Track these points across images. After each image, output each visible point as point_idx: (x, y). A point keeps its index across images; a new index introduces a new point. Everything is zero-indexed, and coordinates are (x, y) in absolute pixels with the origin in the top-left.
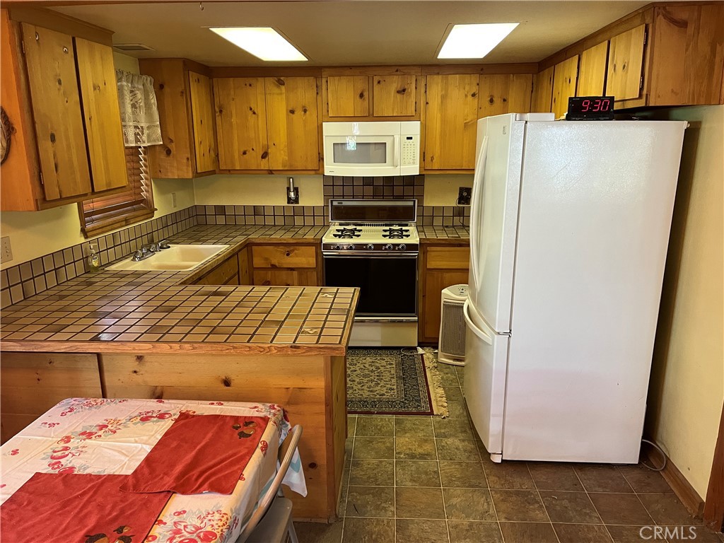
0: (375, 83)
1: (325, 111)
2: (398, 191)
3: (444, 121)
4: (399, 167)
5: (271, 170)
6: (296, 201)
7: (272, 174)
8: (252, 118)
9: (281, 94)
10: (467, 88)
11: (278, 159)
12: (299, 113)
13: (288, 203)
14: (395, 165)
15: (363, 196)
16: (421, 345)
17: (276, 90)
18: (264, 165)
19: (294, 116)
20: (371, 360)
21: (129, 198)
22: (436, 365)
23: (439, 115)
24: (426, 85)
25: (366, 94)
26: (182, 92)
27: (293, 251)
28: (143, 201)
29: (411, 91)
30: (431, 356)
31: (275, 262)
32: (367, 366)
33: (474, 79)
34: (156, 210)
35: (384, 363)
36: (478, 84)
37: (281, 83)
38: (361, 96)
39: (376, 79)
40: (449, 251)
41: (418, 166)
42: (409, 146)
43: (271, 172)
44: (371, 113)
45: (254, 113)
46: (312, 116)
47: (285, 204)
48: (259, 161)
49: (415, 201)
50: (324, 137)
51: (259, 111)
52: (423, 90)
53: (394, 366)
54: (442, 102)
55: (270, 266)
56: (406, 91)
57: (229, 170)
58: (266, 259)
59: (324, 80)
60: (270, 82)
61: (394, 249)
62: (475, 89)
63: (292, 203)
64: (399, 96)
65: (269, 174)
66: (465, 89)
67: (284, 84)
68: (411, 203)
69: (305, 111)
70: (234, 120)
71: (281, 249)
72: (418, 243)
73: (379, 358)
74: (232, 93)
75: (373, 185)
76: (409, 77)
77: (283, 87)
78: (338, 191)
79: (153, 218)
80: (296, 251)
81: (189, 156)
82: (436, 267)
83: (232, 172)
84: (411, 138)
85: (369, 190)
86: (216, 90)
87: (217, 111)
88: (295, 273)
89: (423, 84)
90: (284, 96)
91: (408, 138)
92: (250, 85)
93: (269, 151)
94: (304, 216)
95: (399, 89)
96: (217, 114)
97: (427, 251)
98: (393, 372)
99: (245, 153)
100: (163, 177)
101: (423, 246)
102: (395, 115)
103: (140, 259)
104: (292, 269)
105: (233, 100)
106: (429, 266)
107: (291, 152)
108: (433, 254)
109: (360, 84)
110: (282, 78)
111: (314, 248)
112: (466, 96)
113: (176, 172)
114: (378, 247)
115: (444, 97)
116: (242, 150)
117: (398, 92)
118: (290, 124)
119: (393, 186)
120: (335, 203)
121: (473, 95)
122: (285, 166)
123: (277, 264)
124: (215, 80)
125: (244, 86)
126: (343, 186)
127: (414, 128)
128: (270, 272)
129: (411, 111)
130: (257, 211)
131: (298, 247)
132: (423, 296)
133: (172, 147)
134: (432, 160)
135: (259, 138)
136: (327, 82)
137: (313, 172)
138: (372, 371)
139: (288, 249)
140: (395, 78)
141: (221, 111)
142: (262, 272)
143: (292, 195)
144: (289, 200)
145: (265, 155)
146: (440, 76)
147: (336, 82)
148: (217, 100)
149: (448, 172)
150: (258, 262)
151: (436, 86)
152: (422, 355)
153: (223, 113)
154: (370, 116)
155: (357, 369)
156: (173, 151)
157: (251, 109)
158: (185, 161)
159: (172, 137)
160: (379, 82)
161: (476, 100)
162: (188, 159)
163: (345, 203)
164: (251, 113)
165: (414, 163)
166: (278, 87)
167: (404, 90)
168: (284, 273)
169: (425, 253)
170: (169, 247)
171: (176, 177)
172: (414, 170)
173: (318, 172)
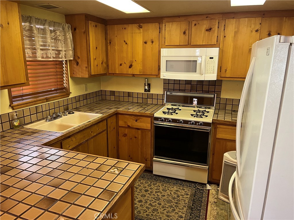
0: (193, 25)
1: (163, 42)
2: (205, 88)
3: (235, 48)
4: (204, 75)
5: (133, 75)
6: (149, 91)
7: (134, 76)
8: (125, 46)
9: (140, 33)
10: (253, 26)
11: (137, 69)
12: (149, 43)
13: (145, 92)
14: (201, 74)
15: (185, 90)
16: (210, 183)
17: (137, 31)
18: (130, 71)
19: (146, 45)
20: (176, 189)
21: (53, 87)
22: (216, 200)
23: (232, 44)
24: (225, 25)
25: (187, 32)
26: (84, 32)
27: (139, 119)
28: (64, 88)
29: (215, 30)
30: (214, 193)
31: (130, 124)
32: (172, 193)
33: (258, 20)
34: (71, 93)
35: (183, 192)
36: (260, 24)
37: (140, 27)
38: (184, 33)
39: (194, 23)
40: (231, 129)
41: (216, 75)
42: (211, 63)
43: (134, 75)
44: (189, 43)
45: (126, 44)
46: (156, 44)
47: (143, 92)
48: (128, 70)
49: (215, 95)
50: (161, 57)
51: (129, 42)
52: (223, 29)
53: (189, 196)
54: (235, 36)
55: (127, 126)
56: (212, 29)
57: (113, 74)
58: (125, 122)
59: (164, 25)
60: (135, 27)
61: (196, 124)
62: (258, 27)
63: (147, 92)
64: (207, 33)
65: (133, 76)
66: (251, 27)
67: (142, 28)
68: (213, 96)
69: (152, 42)
70: (116, 47)
71: (132, 117)
72: (211, 122)
73: (181, 188)
74: (116, 33)
75: (191, 84)
76: (214, 20)
77: (141, 29)
78: (171, 87)
79: (69, 97)
80: (140, 120)
81: (87, 66)
82: (222, 138)
83: (114, 74)
84: (212, 58)
85: (188, 87)
86: (108, 32)
87: (108, 42)
88: (140, 131)
89: (223, 25)
90: (142, 34)
91: (210, 58)
92: (125, 29)
93: (133, 64)
94: (152, 99)
95: (207, 28)
96: (108, 44)
97: (217, 127)
98: (187, 201)
99: (121, 65)
100: (75, 76)
101: (215, 124)
102: (203, 44)
103: (50, 121)
104: (138, 129)
105: (116, 36)
106: (217, 137)
107: (144, 65)
108: (221, 129)
109: (184, 26)
110: (141, 24)
111: (150, 118)
112: (252, 31)
113: (80, 73)
114: (186, 122)
115: (236, 33)
116: (120, 63)
117: (207, 30)
118: (144, 49)
119: (203, 85)
120: (168, 93)
121: (257, 31)
122: (140, 72)
123: (130, 126)
124: (108, 26)
125: (122, 29)
126: (174, 84)
127: (215, 52)
128: (127, 129)
129: (214, 41)
130: (129, 94)
131: (141, 117)
132: (213, 154)
133: (79, 61)
134: (225, 72)
135: (128, 57)
136: (165, 25)
137: (155, 76)
138: (174, 198)
139: (136, 118)
140: (205, 22)
141: (110, 43)
142: (123, 129)
143: (146, 87)
144: (145, 90)
145: (131, 66)
146: (235, 20)
147: (170, 26)
148: (109, 37)
149: (236, 79)
150: (121, 123)
151: (231, 26)
152: (209, 190)
153: (111, 43)
154: (189, 45)
155: (166, 195)
156: (80, 63)
157: (125, 41)
158: (85, 68)
159: (79, 55)
160: (195, 25)
161: (259, 34)
162: (86, 67)
163: (174, 94)
164: (125, 43)
165: (213, 73)
166: (139, 29)
167: (210, 29)
168: (134, 130)
169: (216, 128)
170: (74, 113)
171: (81, 77)
172: (213, 77)
173: (158, 76)
